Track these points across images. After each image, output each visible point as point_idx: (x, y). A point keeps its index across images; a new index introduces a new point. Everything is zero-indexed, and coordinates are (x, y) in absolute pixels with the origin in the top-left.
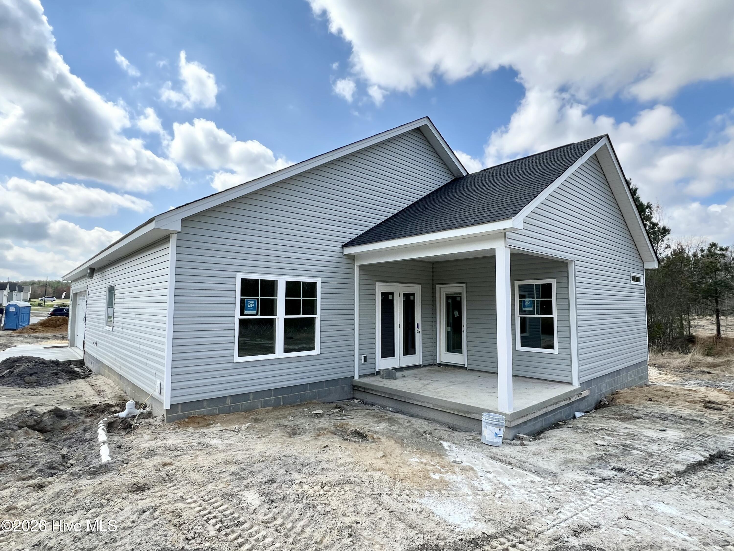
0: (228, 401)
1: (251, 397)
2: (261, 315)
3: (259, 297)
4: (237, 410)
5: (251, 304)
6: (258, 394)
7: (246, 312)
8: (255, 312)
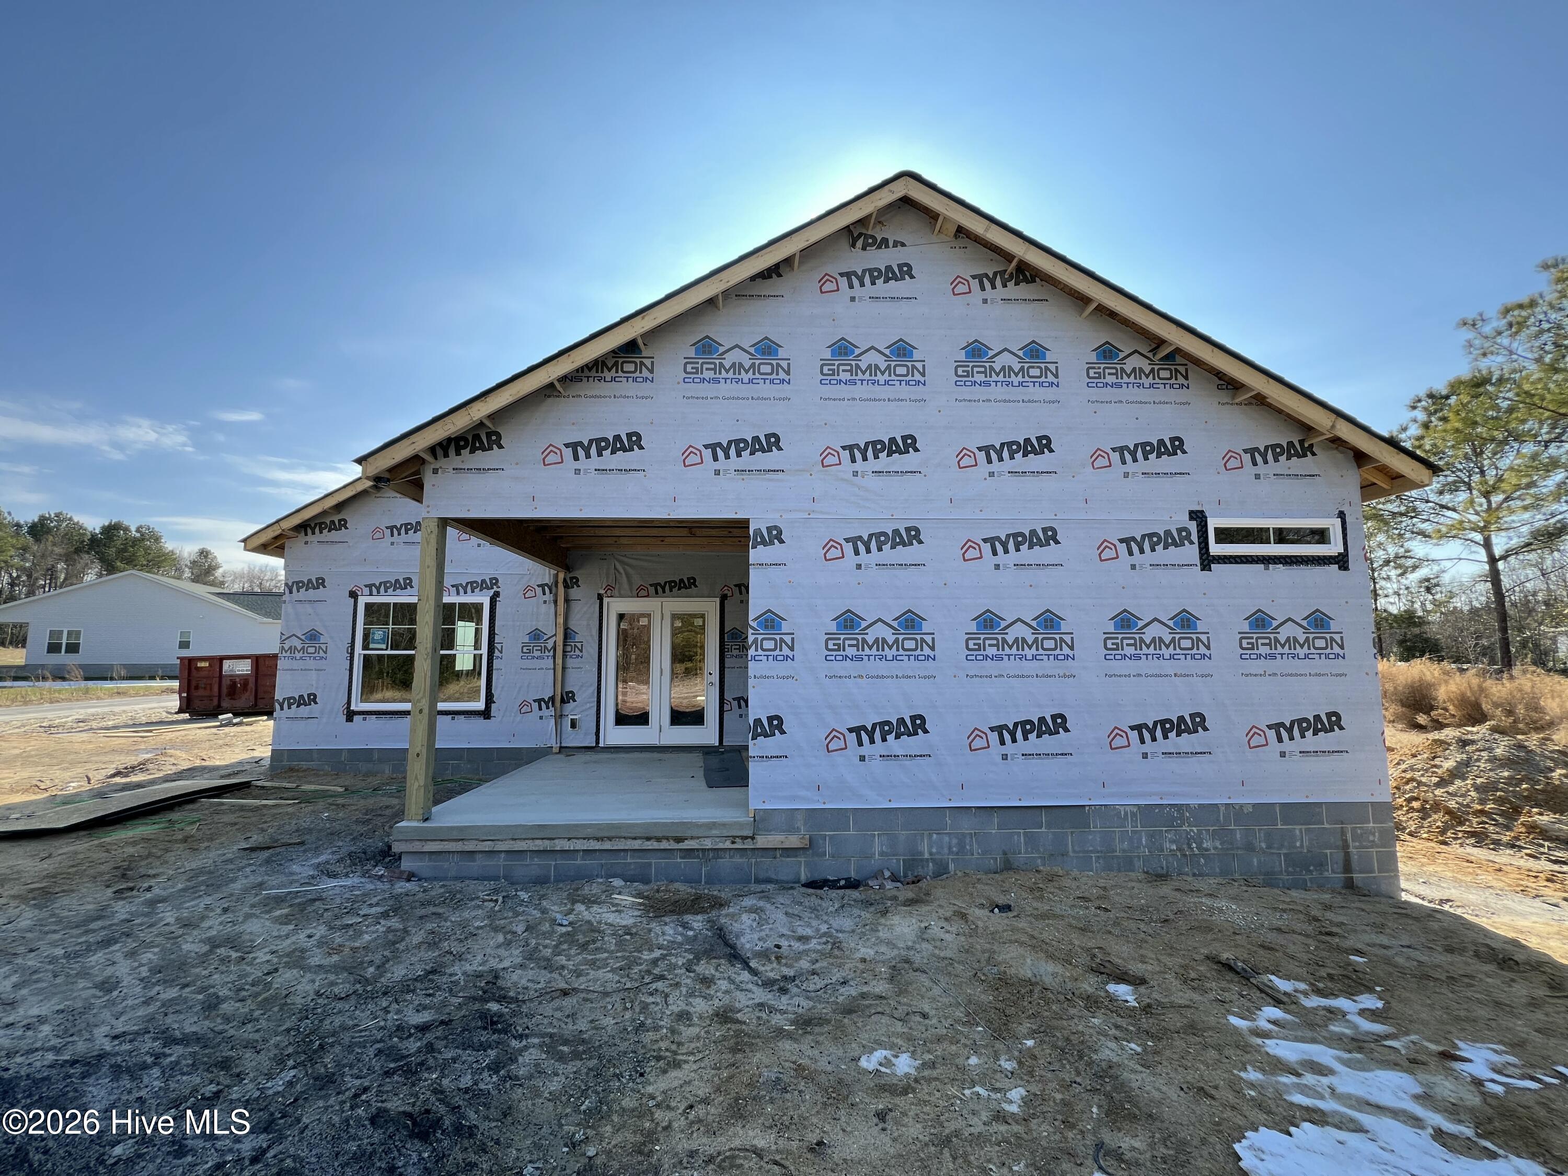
2: (393, 648)
3: (391, 626)
5: (378, 635)
7: (371, 646)
8: (384, 646)
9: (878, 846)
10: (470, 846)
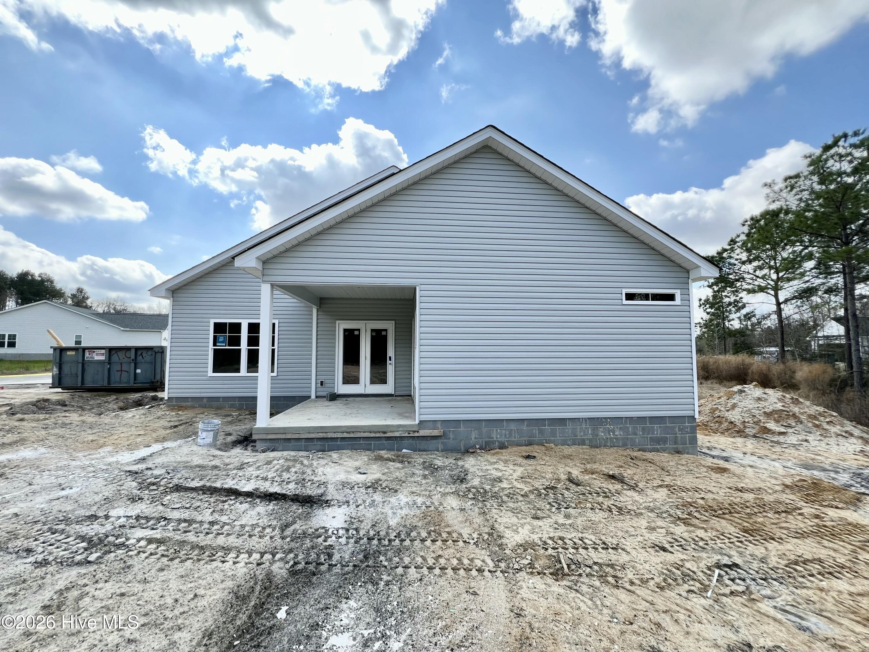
0: (205, 400)
1: (221, 400)
2: (229, 345)
3: (227, 335)
4: (211, 407)
5: (221, 339)
6: (226, 399)
7: (218, 344)
8: (224, 344)
9: (474, 435)
10: (289, 436)
